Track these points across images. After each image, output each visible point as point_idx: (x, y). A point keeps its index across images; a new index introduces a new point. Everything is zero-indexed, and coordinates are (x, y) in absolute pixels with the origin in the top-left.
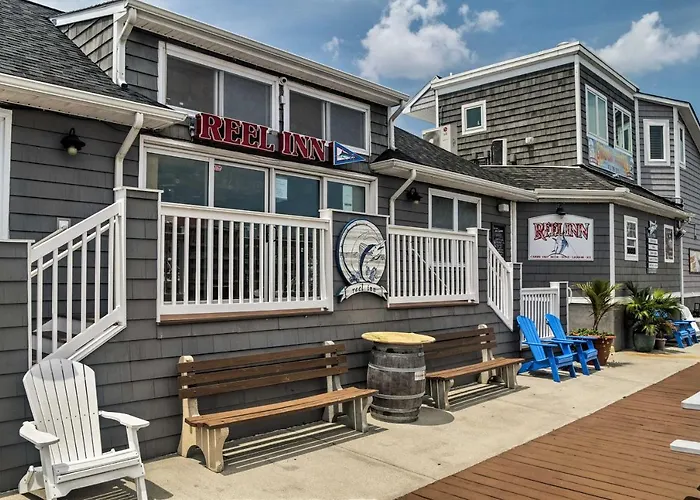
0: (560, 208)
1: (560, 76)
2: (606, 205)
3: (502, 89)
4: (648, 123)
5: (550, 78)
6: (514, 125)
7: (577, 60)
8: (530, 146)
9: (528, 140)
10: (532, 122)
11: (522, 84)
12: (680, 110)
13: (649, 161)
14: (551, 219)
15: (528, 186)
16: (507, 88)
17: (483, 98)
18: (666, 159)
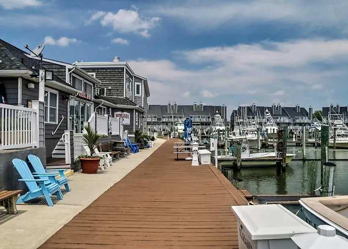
0: (122, 110)
1: (120, 70)
2: (133, 110)
3: (101, 71)
4: (136, 83)
5: (117, 70)
6: (105, 82)
7: (125, 67)
8: (110, 90)
9: (110, 88)
10: (111, 82)
11: (108, 70)
12: (144, 80)
13: (136, 95)
14: (119, 113)
15: (115, 103)
16: (103, 71)
17: (95, 72)
18: (140, 94)
